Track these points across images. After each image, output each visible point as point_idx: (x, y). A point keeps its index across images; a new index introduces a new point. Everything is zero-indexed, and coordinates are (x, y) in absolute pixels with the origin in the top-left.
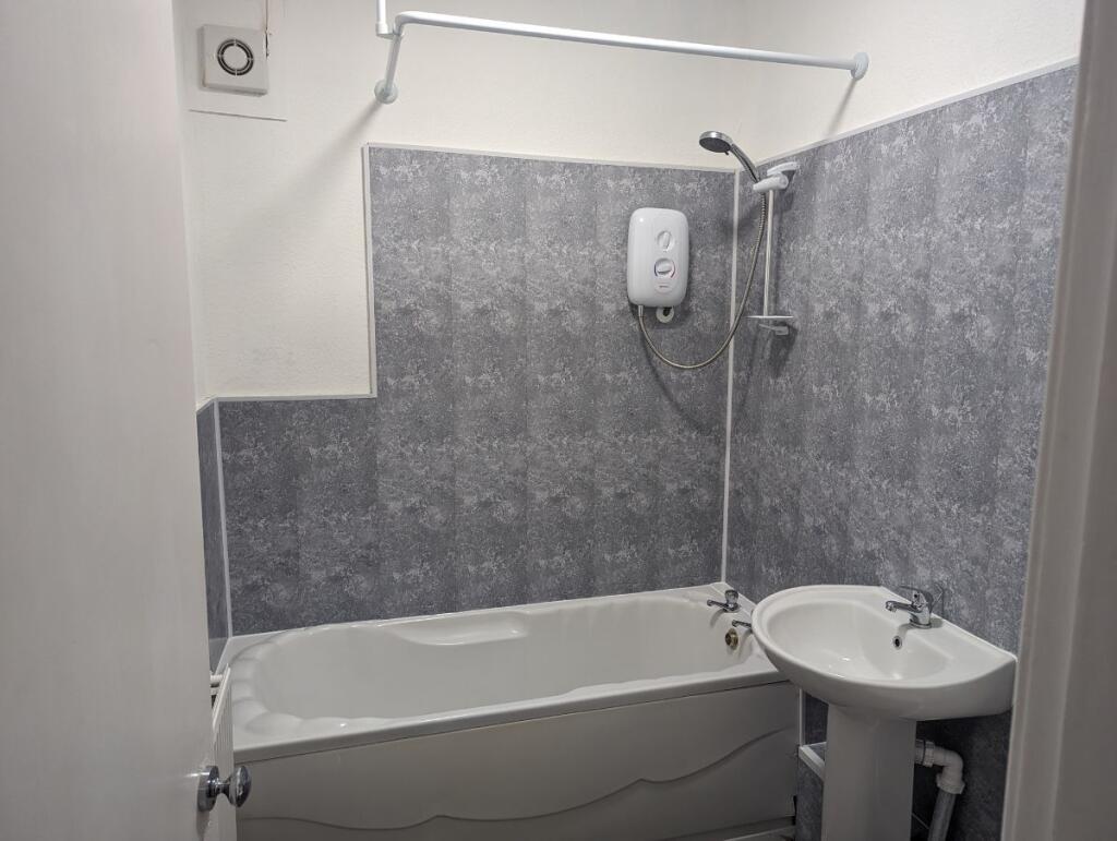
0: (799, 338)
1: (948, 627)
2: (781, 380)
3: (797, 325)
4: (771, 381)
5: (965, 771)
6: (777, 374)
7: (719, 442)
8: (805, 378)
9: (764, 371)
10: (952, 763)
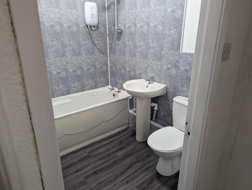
0: (123, 32)
1: (154, 83)
2: (120, 42)
3: (123, 30)
4: (118, 42)
5: (158, 106)
6: (119, 40)
7: (107, 56)
8: (125, 41)
9: (116, 40)
10: (156, 105)
